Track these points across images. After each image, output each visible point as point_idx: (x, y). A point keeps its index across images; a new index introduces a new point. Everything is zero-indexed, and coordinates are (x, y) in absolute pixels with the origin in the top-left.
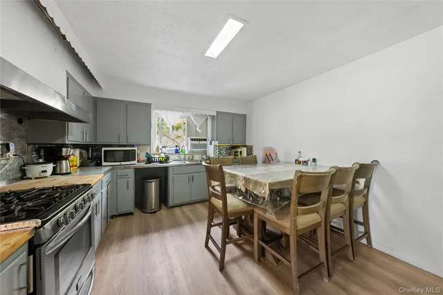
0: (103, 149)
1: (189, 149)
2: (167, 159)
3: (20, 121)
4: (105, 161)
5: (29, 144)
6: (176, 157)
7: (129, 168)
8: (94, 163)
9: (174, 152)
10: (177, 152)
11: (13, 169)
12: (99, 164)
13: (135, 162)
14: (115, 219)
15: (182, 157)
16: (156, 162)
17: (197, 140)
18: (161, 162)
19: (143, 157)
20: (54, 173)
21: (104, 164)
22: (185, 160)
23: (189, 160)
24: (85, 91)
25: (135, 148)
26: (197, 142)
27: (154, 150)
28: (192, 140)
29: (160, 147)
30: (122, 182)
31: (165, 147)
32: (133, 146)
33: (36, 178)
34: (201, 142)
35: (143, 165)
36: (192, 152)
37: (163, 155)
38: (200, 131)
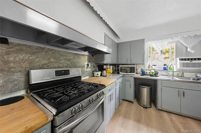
0: (120, 66)
1: (178, 67)
2: (156, 74)
3: (93, 56)
4: (121, 72)
5: (95, 64)
6: (164, 73)
7: (131, 77)
8: (117, 72)
9: (163, 69)
10: (165, 69)
11: (90, 72)
12: (118, 73)
13: (135, 74)
14: (125, 101)
15: (171, 73)
16: (148, 75)
17: (188, 59)
18: (151, 75)
19: (139, 71)
20: (101, 75)
21: (120, 73)
22: (173, 76)
23: (178, 76)
24: (113, 41)
25: (135, 66)
26: (189, 62)
27: (146, 67)
28: (182, 60)
29: (151, 65)
30: (128, 84)
31: (155, 65)
32: (134, 65)
33: (96, 77)
34: (194, 62)
35: (139, 76)
36: (182, 70)
37: (153, 71)
38: (193, 52)
